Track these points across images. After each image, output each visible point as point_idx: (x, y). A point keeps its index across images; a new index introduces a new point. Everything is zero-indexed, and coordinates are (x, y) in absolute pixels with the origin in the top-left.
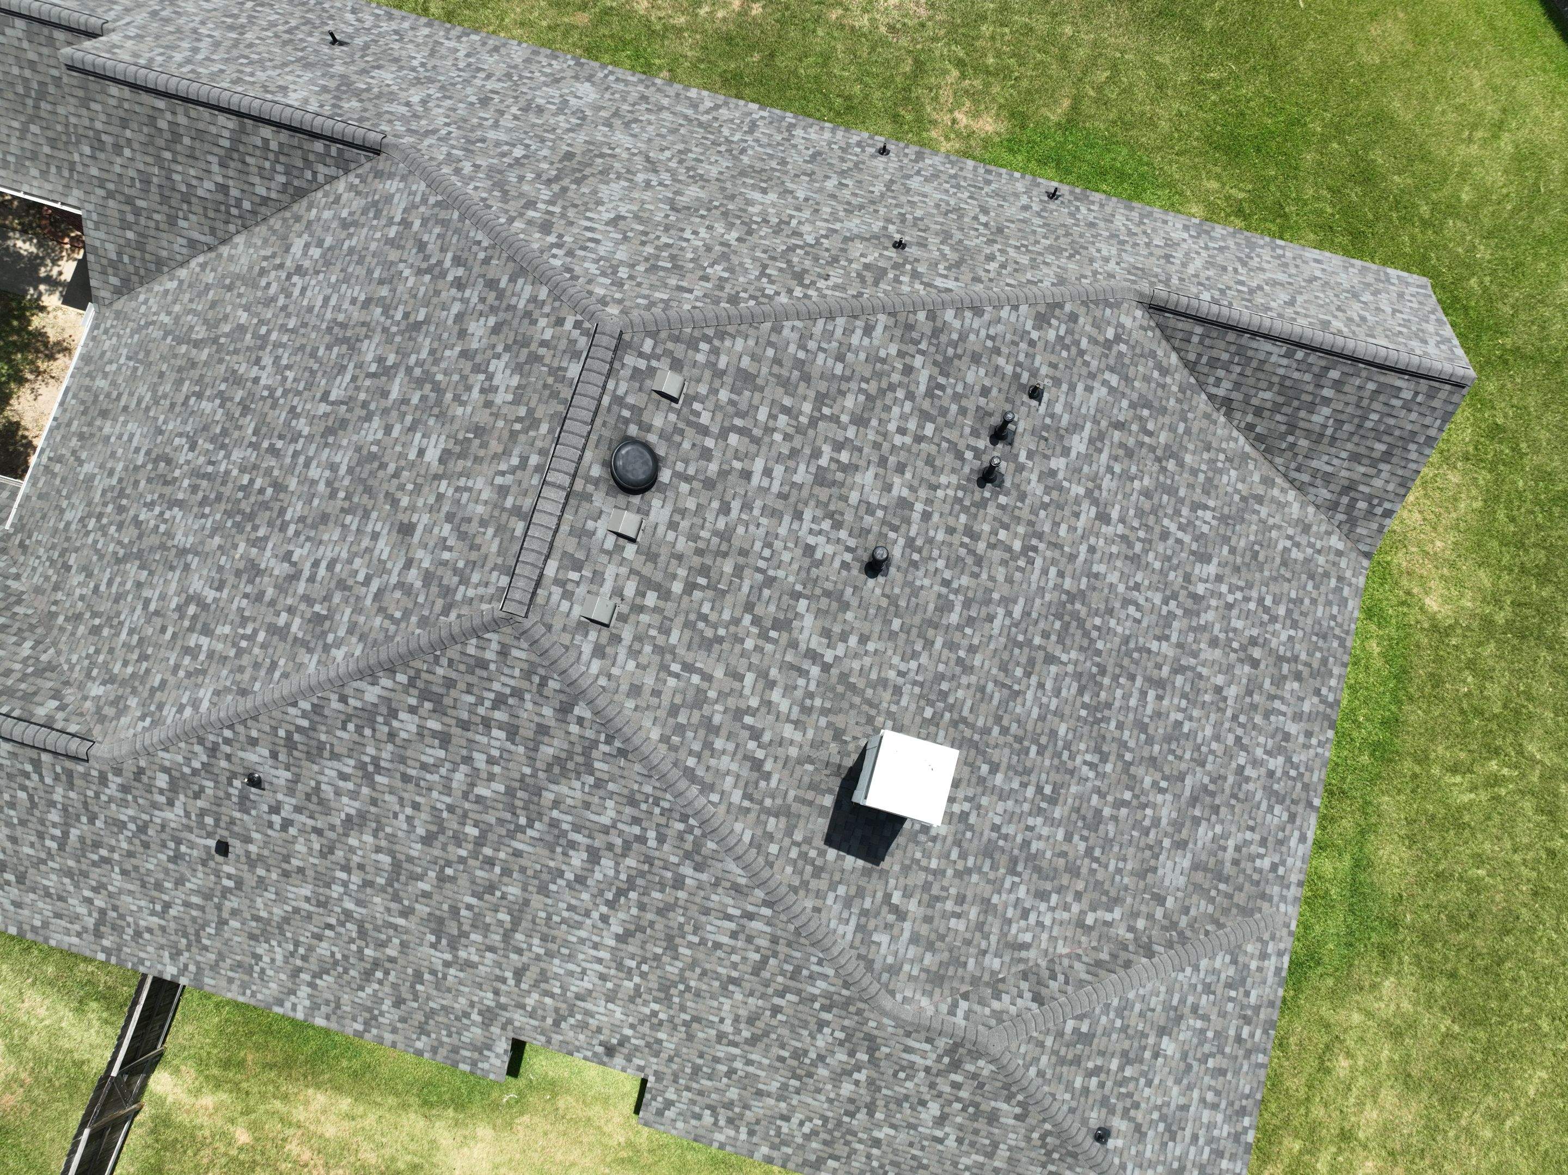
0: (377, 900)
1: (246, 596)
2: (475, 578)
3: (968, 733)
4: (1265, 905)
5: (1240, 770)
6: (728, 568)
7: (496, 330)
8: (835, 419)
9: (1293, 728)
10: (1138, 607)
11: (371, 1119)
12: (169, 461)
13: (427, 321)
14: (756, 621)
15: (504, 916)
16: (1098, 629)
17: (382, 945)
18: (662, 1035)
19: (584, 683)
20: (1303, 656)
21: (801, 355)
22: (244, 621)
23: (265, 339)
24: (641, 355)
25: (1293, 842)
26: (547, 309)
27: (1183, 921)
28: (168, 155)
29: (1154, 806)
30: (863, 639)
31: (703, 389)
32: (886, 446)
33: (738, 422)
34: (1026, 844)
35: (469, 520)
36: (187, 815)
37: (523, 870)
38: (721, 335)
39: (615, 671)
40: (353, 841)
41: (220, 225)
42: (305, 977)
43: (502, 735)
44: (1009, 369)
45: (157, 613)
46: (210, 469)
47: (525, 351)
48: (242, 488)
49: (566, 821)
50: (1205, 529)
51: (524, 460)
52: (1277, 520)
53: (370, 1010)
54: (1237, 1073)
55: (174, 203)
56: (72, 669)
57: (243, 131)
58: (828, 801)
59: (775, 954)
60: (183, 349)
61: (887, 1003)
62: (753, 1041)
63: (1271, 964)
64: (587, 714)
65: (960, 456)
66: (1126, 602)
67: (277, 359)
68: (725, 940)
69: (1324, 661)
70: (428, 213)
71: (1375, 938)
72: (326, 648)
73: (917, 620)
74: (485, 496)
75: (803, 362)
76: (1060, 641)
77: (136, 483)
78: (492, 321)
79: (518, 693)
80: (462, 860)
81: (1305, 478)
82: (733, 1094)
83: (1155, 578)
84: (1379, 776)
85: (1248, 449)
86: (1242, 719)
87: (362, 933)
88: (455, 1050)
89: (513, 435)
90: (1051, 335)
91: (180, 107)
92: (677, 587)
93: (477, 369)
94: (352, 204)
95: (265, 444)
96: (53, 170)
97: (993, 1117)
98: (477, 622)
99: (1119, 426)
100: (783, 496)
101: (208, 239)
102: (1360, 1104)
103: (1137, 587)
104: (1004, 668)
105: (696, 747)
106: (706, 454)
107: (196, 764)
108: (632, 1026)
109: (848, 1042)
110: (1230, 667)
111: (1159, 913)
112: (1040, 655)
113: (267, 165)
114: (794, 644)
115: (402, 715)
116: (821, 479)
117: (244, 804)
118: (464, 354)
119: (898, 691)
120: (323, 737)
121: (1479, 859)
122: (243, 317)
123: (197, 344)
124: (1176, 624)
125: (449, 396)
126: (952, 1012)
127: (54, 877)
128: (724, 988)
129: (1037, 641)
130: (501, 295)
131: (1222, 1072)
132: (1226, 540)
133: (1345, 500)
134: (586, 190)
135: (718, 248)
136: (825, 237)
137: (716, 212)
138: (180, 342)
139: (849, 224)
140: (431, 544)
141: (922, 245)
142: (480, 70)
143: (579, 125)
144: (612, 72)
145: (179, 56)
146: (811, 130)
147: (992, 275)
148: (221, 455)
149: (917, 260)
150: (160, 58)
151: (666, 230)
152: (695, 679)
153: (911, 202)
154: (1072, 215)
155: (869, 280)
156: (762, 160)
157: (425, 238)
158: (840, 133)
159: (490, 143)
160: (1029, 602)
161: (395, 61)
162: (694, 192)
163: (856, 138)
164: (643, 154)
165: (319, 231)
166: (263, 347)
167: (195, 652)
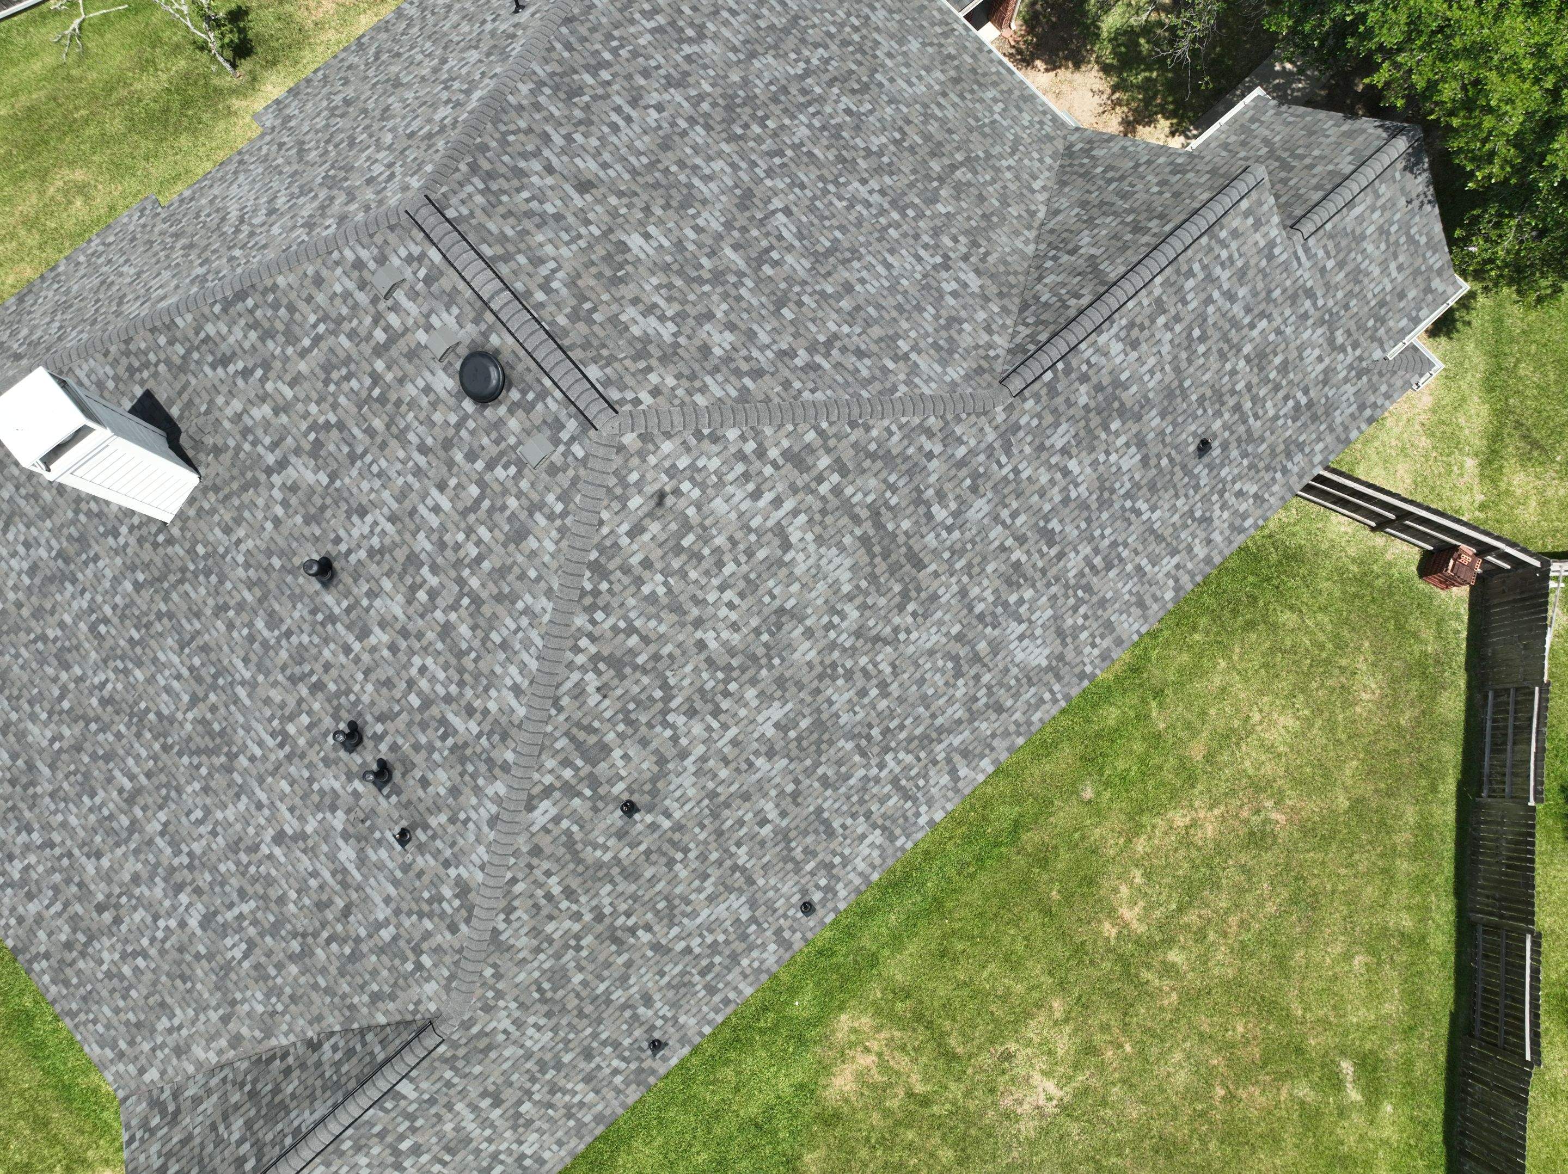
0: (398, 69)
1: (658, 67)
3: (173, 578)
5: (30, 831)
6: (378, 424)
7: (705, 350)
8: (455, 607)
9: (33, 907)
10: (199, 822)
12: (853, 91)
13: (776, 313)
14: (327, 426)
15: (310, 145)
16: (198, 767)
17: (379, 66)
18: (167, 225)
20: (81, 964)
21: (520, 605)
22: (635, 54)
24: (573, 439)
28: (1129, 219)
29: (45, 724)
30: (277, 522)
32: (417, 645)
33: (486, 504)
34: (74, 581)
35: (539, 226)
37: (314, 164)
39: (339, 271)
40: (435, 62)
41: (1052, 238)
43: (376, 173)
45: (716, 13)
48: (767, 117)
49: (302, 200)
50: (229, 942)
51: (547, 290)
52: (200, 1026)
55: (1094, 210)
57: (1102, 283)
58: (174, 412)
60: (959, 157)
62: (104, 281)
64: (326, 233)
65: (381, 718)
66: (207, 811)
67: (868, 205)
68: (154, 282)
69: (66, 983)
70: (892, 378)
72: (541, 84)
73: (272, 585)
74: (549, 248)
75: (513, 603)
76: (204, 721)
77: (860, 64)
78: (717, 351)
79: (381, 191)
80: (357, 127)
81: (214, 1082)
82: (101, 260)
83: (214, 858)
85: (273, 1042)
86: (65, 862)
87: (397, 55)
88: (297, 95)
89: (583, 299)
90: (447, 892)
91: (1154, 241)
92: (380, 365)
93: (682, 315)
94: (967, 336)
95: (789, 153)
99: (346, 912)
100: (413, 512)
103: (214, 833)
104: (205, 649)
105: (259, 314)
106: (471, 457)
108: (190, 208)
109: (35, 343)
110: (109, 881)
112: (201, 692)
113: (1063, 291)
114: (297, 451)
115: (449, 112)
116: (413, 560)
118: (710, 316)
119: (227, 531)
120: (492, 58)
122: (941, 208)
123: (954, 167)
124: (169, 851)
128: (139, 273)
129: (213, 697)
130: (738, 373)
132: (210, 957)
133: (171, 1108)
134: (847, 540)
135: (695, 612)
136: (675, 739)
137: (761, 651)
138: (968, 159)
139: (688, 780)
140: (549, 193)
141: (621, 835)
142: (1109, 567)
143: (971, 609)
144: (1055, 701)
145: (1224, 275)
146: (876, 853)
147: (538, 873)
148: (817, 123)
149: (596, 810)
150: (1224, 254)
151: (746, 578)
152: (306, 342)
153: (705, 877)
154: (616, 1045)
155: (581, 735)
156: (839, 763)
157: (867, 361)
158: (857, 881)
159: (967, 495)
160: (244, 710)
161: (1152, 487)
162: (806, 652)
163: (842, 893)
164: (893, 642)
165: (969, 300)
166: (893, 203)
167: (648, 15)
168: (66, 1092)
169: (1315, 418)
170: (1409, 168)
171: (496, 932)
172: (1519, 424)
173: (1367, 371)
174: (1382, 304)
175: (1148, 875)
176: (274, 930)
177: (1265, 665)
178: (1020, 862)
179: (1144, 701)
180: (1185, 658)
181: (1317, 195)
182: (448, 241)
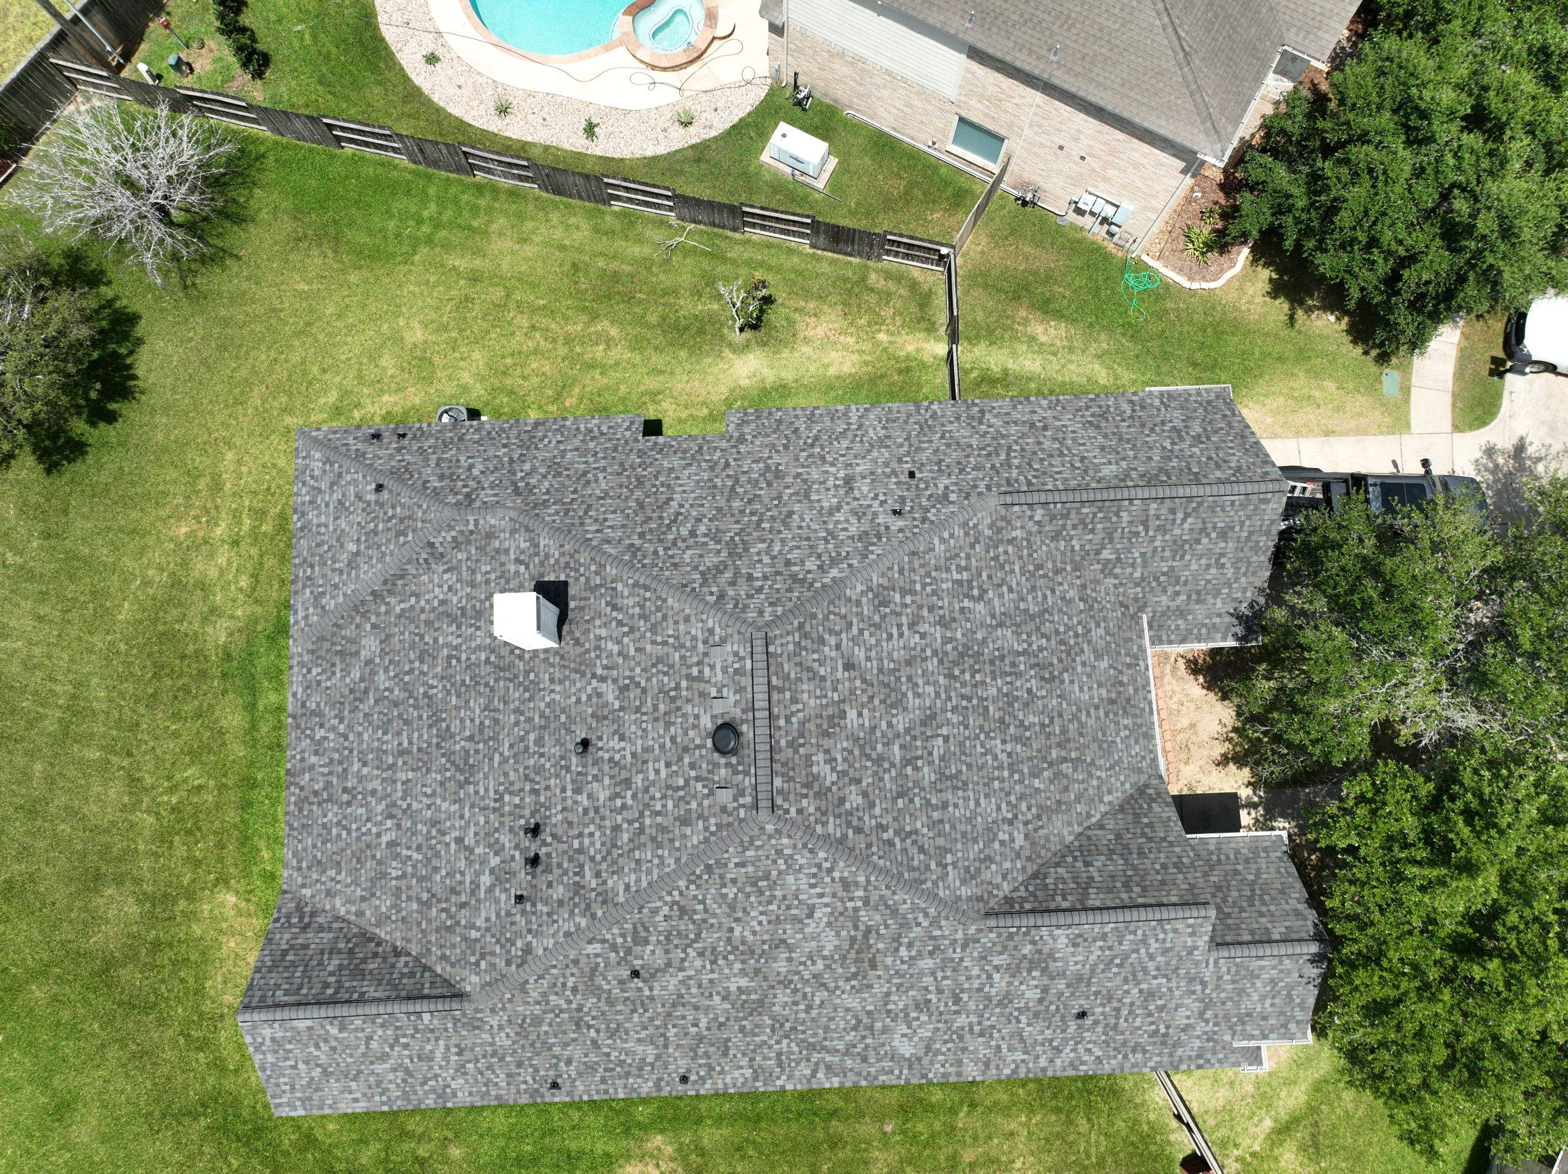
0: (816, 477)
1: (941, 608)
2: (791, 647)
3: (507, 674)
4: (310, 647)
5: (341, 722)
6: (662, 707)
7: (842, 801)
8: (630, 822)
9: (314, 759)
10: (426, 795)
11: (812, 369)
12: (1043, 678)
13: (895, 800)
14: (638, 685)
15: (740, 490)
16: (447, 770)
17: (809, 456)
18: (638, 460)
19: (712, 613)
20: (315, 808)
21: (660, 852)
22: (934, 593)
23: (1012, 769)
24: (744, 806)
25: (300, 690)
26: (812, 819)
27: (358, 620)
28: (1129, 873)
29: (389, 678)
30: (578, 701)
32: (597, 821)
33: (682, 793)
34: (459, 627)
35: (809, 679)
36: (936, 485)
37: (733, 515)
38: (706, 840)
39: (700, 625)
40: (835, 500)
41: (1085, 843)
42: (854, 427)
43: (756, 575)
44: (539, 906)
45: (1000, 586)
46: (1008, 679)
47: (816, 788)
48: (979, 671)
49: (713, 546)
50: (394, 864)
51: (788, 720)
52: (349, 890)
53: (812, 422)
54: (310, 548)
55: (1120, 847)
56: (1043, 542)
57: (1082, 901)
58: (572, 604)
59: (580, 518)
60: (1073, 755)
61: (513, 514)
62: (585, 473)
63: (301, 614)
64: (708, 598)
65: (554, 836)
66: (434, 794)
68: (610, 516)
69: (301, 810)
70: (928, 874)
71: (235, 663)
72: (870, 589)
73: (552, 726)
74: (805, 696)
75: (658, 848)
76: (467, 752)
77: (1060, 661)
78: (848, 806)
79: (750, 596)
80: (769, 510)
81: (335, 925)
82: (592, 445)
83: (419, 818)
84: (249, 767)
85: (377, 931)
86: (346, 752)
87: (823, 459)
88: (758, 418)
89: (802, 735)
90: (519, 944)
91: (1127, 902)
92: (684, 684)
93: (844, 773)
94: (991, 873)
95: (975, 701)
96: (1232, 857)
97: (442, 477)
98: (779, 624)
99: (463, 905)
100: (645, 762)
101: (1091, 833)
102: (229, 563)
103: (429, 807)
104: (496, 721)
105: (648, 604)
106: (692, 766)
107: (933, 511)
108: (656, 460)
109: (530, 489)
110: (360, 782)
111: (373, 619)
112: (477, 738)
113: (1061, 886)
114: (615, 681)
115: (815, 568)
116: (627, 783)
118: (858, 781)
119: (552, 681)
120: (859, 545)
121: (176, 735)
122: (1037, 783)
123: (1065, 760)
124: (400, 794)
125: (857, 752)
126: (476, 521)
127: (1013, 432)
128: (606, 494)
129: (481, 746)
130: (849, 824)
131: (318, 545)
132: (380, 863)
133: (306, 920)
134: (844, 933)
135: (740, 914)
136: (683, 960)
137: (758, 951)
138: (1078, 759)
139: (674, 981)
140: (828, 661)
141: (621, 982)
142: (982, 1034)
143: (886, 1004)
144: (899, 1077)
145: (1154, 945)
146: (741, 1080)
147: (568, 972)
148: (1005, 690)
149: (619, 964)
150: (1161, 936)
151: (778, 917)
152: (659, 639)
153: (645, 1028)
154: (536, 1070)
155: (640, 929)
156: (757, 1026)
157: (922, 857)
158: (720, 1086)
159: (925, 954)
160: (491, 767)
161: (1036, 1015)
162: (781, 966)
163: (708, 1086)
164: (832, 992)
165: (1008, 852)
166: (1011, 765)
167: (960, 569)
168: (244, 840)
169: (1164, 1043)
170: (1312, 961)
171: (527, 982)
172: (1316, 1124)
173: (1216, 1041)
174: (1248, 1015)
176: (421, 879)
177: (1047, 1140)
178: (820, 1134)
179: (962, 1103)
180: (1004, 1098)
181: (1247, 937)
182: (760, 665)
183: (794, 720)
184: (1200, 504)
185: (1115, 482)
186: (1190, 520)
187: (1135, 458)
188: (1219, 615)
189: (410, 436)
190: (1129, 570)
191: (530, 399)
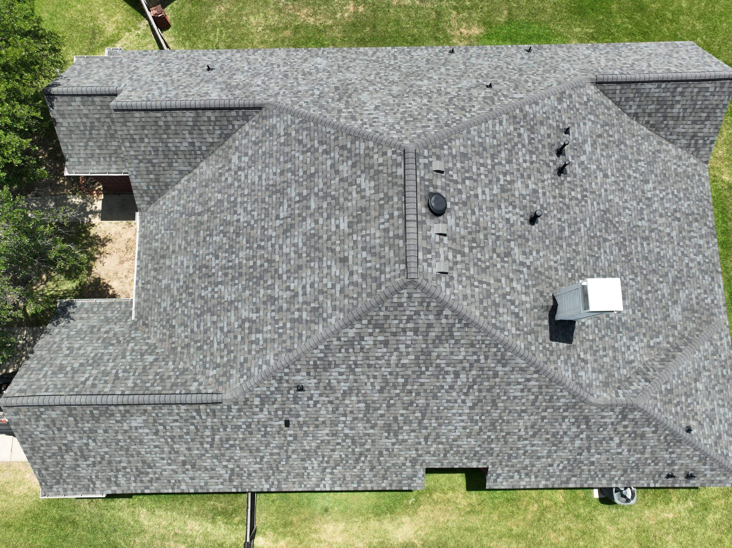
0: (360, 425)
1: (273, 311)
2: (388, 269)
4: (714, 318)
5: (687, 264)
6: (482, 237)
7: (354, 165)
8: (500, 163)
9: (701, 242)
10: (629, 209)
11: (356, 528)
12: (207, 267)
13: (317, 171)
14: (498, 256)
15: (418, 414)
16: (618, 222)
17: (363, 444)
18: (493, 446)
19: (447, 299)
20: (696, 211)
21: (480, 140)
22: (277, 322)
23: (235, 202)
24: (425, 157)
25: (716, 289)
26: (376, 150)
27: (686, 334)
28: (165, 136)
29: (660, 289)
30: (538, 252)
31: (450, 165)
32: (521, 169)
33: (467, 175)
34: (620, 319)
35: (374, 247)
36: (270, 413)
37: (425, 391)
38: (450, 140)
39: (456, 291)
40: (347, 402)
41: (192, 160)
42: (328, 470)
43: (411, 333)
44: (554, 124)
45: (229, 331)
46: (230, 264)
47: (372, 171)
48: (251, 267)
49: (442, 362)
50: (643, 169)
51: (391, 216)
52: (668, 158)
53: (359, 476)
54: (727, 390)
55: (170, 157)
56: (195, 367)
57: (198, 116)
58: (546, 322)
59: (541, 393)
60: (193, 218)
61: (592, 400)
62: (534, 436)
63: (725, 341)
64: (449, 313)
65: (548, 166)
66: (624, 208)
68: (518, 394)
69: (704, 211)
70: (297, 127)
72: (325, 320)
73: (554, 238)
74: (378, 235)
75: (482, 143)
76: (607, 232)
77: (193, 281)
78: (350, 163)
79: (417, 313)
80: (398, 395)
81: (675, 137)
82: (527, 462)
83: (631, 195)
85: (648, 132)
86: (681, 244)
87: (354, 442)
88: (400, 482)
89: (381, 206)
90: (565, 106)
91: (168, 114)
92: (466, 250)
93: (351, 184)
94: (257, 135)
95: (255, 245)
96: (102, 159)
97: (643, 436)
98: (397, 287)
99: (600, 136)
100: (492, 201)
101: (189, 168)
103: (626, 201)
104: (590, 249)
105: (493, 314)
106: (460, 192)
107: (273, 389)
108: (480, 446)
109: (577, 423)
110: (670, 224)
111: (676, 333)
112: (601, 240)
113: (211, 128)
114: (514, 261)
115: (366, 338)
116: (503, 190)
117: (296, 400)
118: (341, 180)
119: (556, 270)
120: (331, 359)
122: (219, 196)
123: (199, 214)
124: (645, 212)
126: (617, 396)
127: (209, 461)
128: (520, 415)
129: (598, 234)
130: (350, 151)
131: (721, 391)
132: (652, 172)
133: (693, 142)
134: (355, 100)
135: (424, 107)
136: (459, 91)
137: (411, 94)
138: (190, 215)
139: (464, 84)
140: (359, 262)
141: (497, 84)
142: (273, 64)
143: (330, 75)
145: (156, 92)
146: (418, 51)
147: (533, 88)
148: (234, 256)
149: (500, 90)
150: (150, 96)
151: (399, 106)
152: (485, 286)
153: (478, 68)
154: (541, 56)
155: (490, 103)
156: (410, 68)
157: (300, 138)
158: (430, 49)
159: (303, 92)
160: (591, 218)
161: (238, 70)
162: (396, 88)
163: (437, 49)
164: (364, 79)
165: (243, 150)
166: (235, 206)
167: (256, 342)
169: (164, 59)
170: (59, 84)
175: (335, 13)
176: (626, 158)
181: (97, 99)
182: (412, 253)
183: (387, 217)
184: (72, 390)
185: (133, 410)
186: (83, 379)
187: (117, 432)
188: (82, 318)
189: (664, 476)
190: (137, 348)
191: (563, 511)
